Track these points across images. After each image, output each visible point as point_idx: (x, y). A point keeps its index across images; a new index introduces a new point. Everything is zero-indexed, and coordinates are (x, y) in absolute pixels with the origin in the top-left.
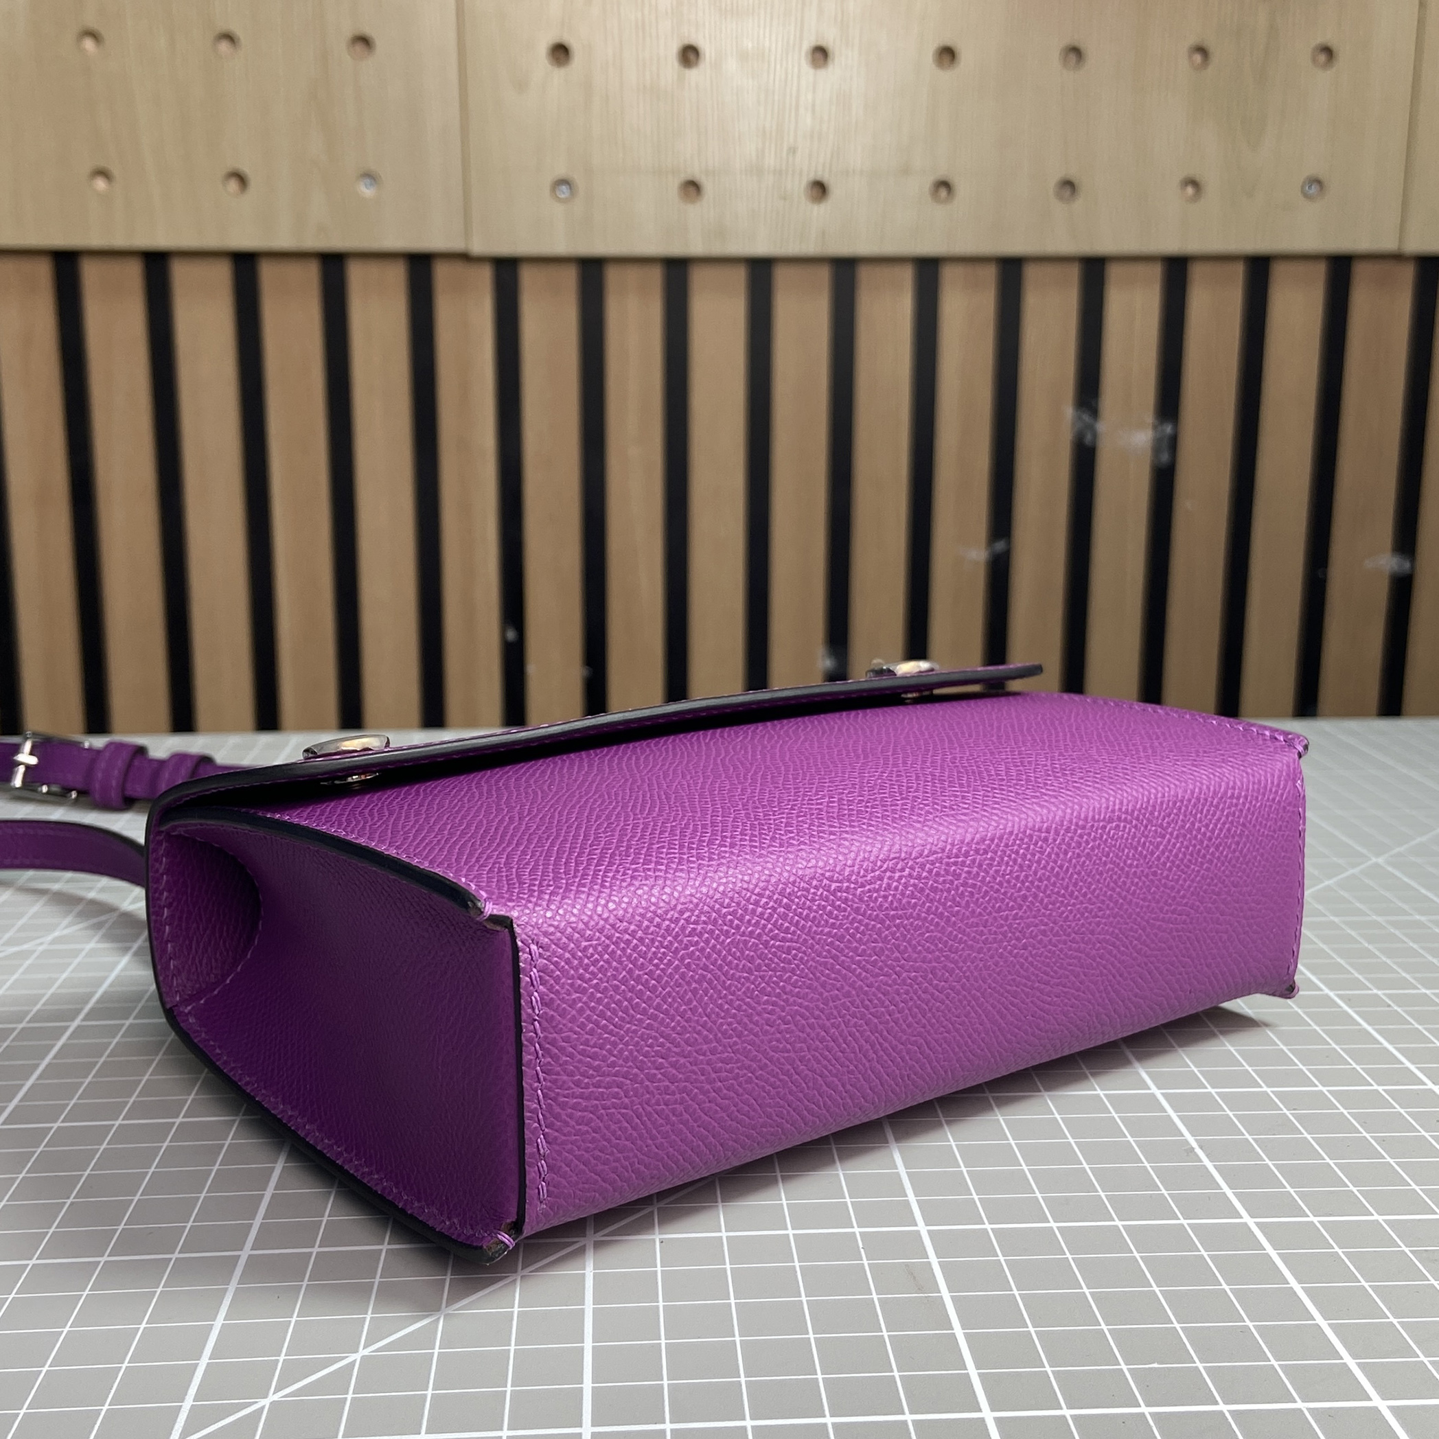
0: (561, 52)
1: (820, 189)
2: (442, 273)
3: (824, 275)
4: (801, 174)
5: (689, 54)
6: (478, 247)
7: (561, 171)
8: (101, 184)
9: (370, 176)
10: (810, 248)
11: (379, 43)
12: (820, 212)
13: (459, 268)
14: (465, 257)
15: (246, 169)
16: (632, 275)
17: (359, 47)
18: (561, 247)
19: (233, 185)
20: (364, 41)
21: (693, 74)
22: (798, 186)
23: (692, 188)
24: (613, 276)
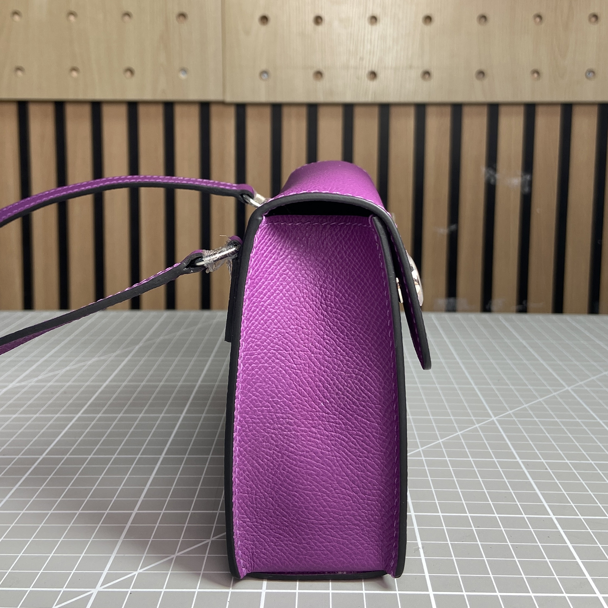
0: (264, 19)
1: (373, 75)
2: (214, 110)
3: (376, 111)
4: (365, 68)
5: (318, 20)
6: (229, 99)
7: (264, 67)
8: (74, 74)
9: (184, 70)
10: (369, 99)
11: (190, 17)
12: (373, 85)
13: (221, 108)
14: (223, 103)
15: (133, 67)
16: (294, 110)
17: (182, 18)
18: (263, 99)
19: (128, 74)
20: (183, 15)
21: (320, 28)
22: (364, 73)
23: (319, 74)
24: (286, 111)
